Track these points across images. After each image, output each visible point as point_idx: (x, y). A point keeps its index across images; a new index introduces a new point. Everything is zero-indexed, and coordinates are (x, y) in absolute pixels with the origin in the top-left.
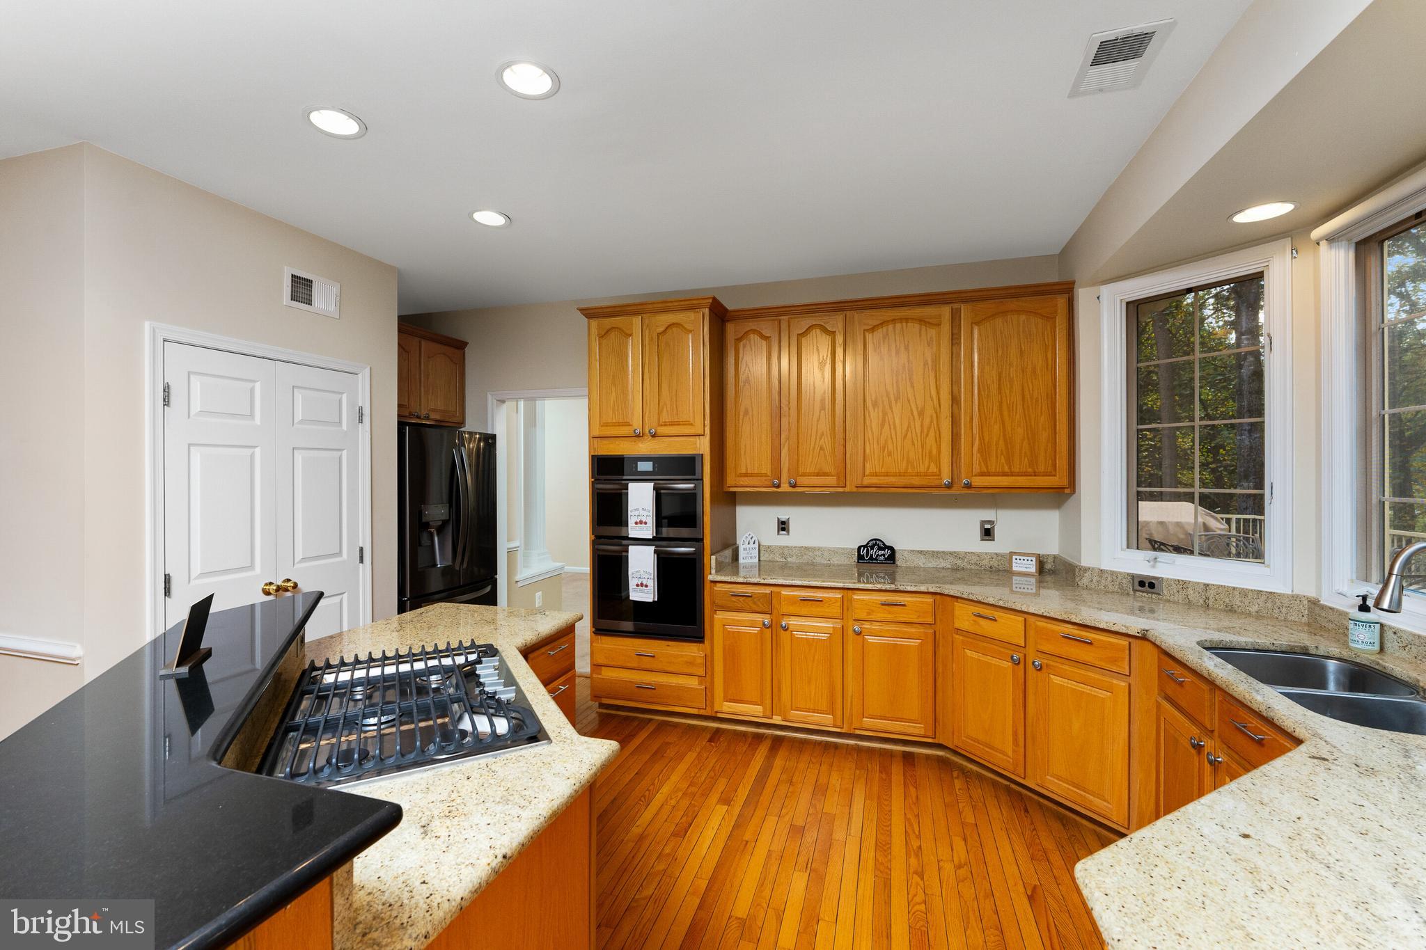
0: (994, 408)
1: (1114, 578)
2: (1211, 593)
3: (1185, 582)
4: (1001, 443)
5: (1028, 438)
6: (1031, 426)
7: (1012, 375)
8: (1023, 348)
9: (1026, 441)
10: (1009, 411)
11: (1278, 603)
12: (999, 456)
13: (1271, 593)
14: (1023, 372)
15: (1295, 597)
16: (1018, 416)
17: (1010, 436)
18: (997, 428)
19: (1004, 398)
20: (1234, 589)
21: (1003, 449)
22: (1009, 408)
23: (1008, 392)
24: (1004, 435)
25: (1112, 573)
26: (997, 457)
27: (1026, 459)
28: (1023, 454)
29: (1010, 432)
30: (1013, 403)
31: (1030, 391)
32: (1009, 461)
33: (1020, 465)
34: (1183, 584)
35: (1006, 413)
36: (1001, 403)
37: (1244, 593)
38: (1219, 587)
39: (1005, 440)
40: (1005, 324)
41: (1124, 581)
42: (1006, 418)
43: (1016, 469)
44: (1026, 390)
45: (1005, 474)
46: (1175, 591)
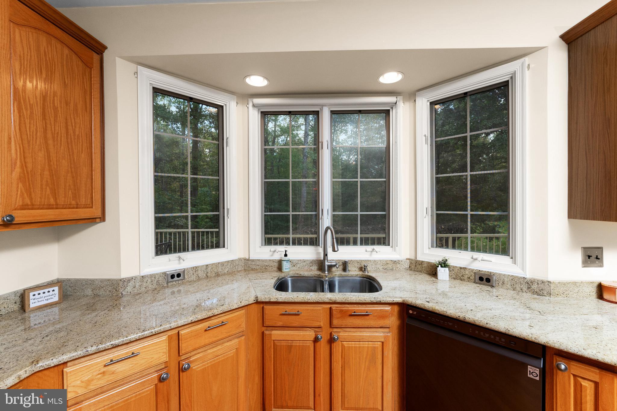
0: (38, 134)
1: (153, 279)
2: (209, 268)
3: (196, 267)
4: (47, 173)
5: (72, 172)
6: (74, 160)
7: (56, 105)
8: (67, 82)
9: (69, 175)
10: (54, 141)
11: (235, 264)
12: (44, 187)
13: (232, 260)
14: (67, 105)
15: (240, 259)
16: (62, 148)
17: (56, 167)
18: (41, 155)
19: (48, 126)
20: (219, 263)
21: (49, 180)
22: (53, 138)
23: (52, 119)
24: (49, 165)
25: (151, 276)
26: (42, 188)
27: (70, 192)
28: (68, 188)
29: (55, 163)
30: (58, 133)
31: (72, 127)
32: (54, 194)
33: (65, 197)
34: (195, 269)
35: (50, 142)
36: (45, 130)
37: (222, 264)
38: (212, 264)
39: (50, 170)
40: (49, 46)
41: (160, 279)
42: (51, 147)
43: (61, 201)
44: (69, 124)
45: (50, 207)
46: (192, 274)
